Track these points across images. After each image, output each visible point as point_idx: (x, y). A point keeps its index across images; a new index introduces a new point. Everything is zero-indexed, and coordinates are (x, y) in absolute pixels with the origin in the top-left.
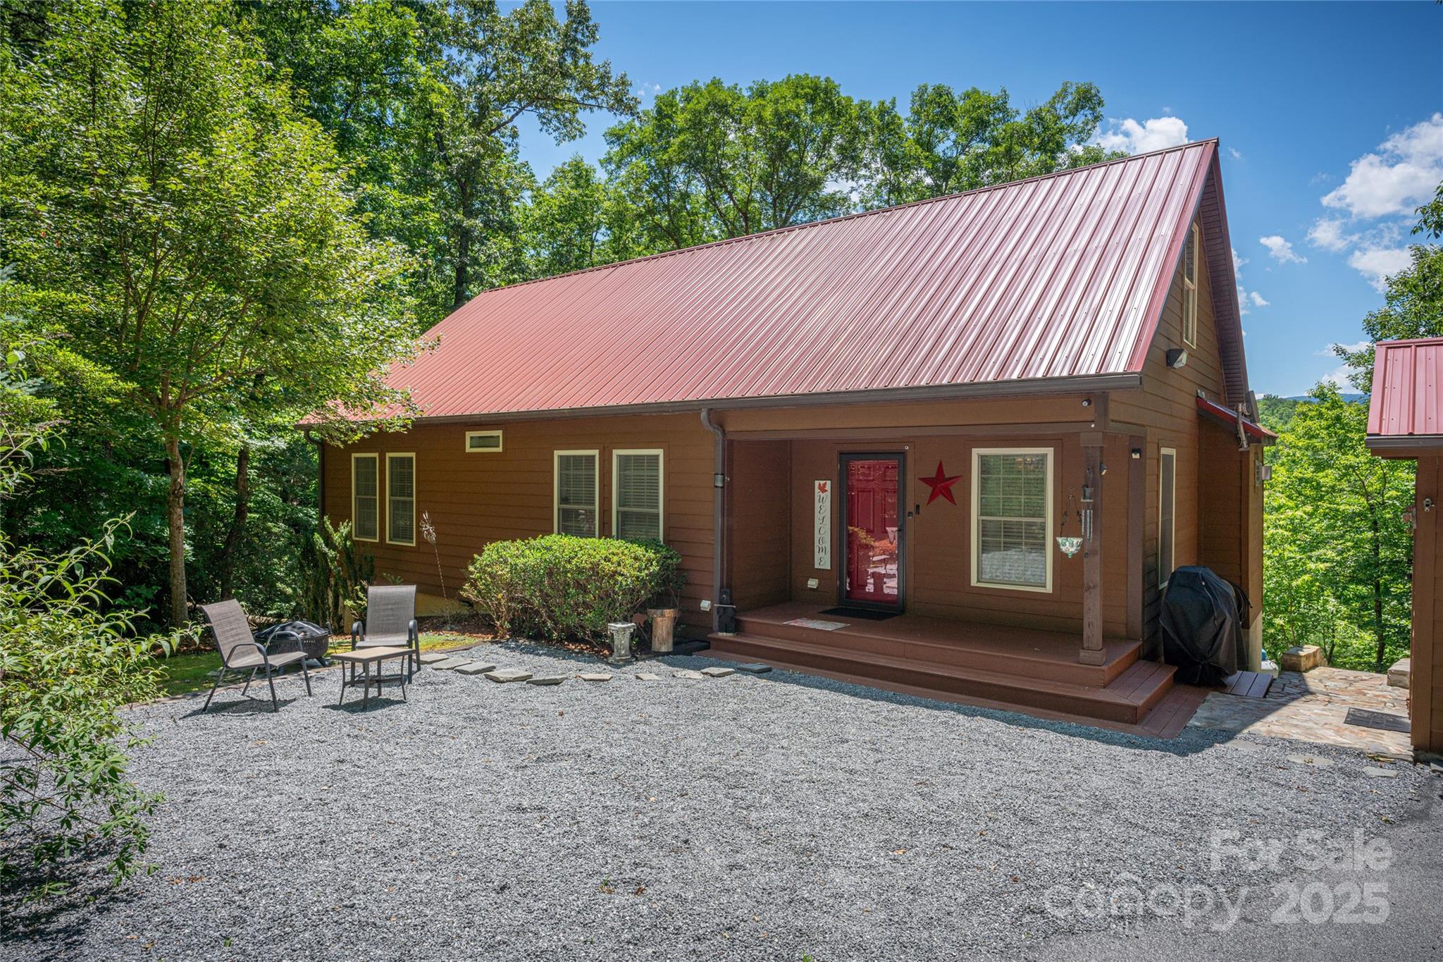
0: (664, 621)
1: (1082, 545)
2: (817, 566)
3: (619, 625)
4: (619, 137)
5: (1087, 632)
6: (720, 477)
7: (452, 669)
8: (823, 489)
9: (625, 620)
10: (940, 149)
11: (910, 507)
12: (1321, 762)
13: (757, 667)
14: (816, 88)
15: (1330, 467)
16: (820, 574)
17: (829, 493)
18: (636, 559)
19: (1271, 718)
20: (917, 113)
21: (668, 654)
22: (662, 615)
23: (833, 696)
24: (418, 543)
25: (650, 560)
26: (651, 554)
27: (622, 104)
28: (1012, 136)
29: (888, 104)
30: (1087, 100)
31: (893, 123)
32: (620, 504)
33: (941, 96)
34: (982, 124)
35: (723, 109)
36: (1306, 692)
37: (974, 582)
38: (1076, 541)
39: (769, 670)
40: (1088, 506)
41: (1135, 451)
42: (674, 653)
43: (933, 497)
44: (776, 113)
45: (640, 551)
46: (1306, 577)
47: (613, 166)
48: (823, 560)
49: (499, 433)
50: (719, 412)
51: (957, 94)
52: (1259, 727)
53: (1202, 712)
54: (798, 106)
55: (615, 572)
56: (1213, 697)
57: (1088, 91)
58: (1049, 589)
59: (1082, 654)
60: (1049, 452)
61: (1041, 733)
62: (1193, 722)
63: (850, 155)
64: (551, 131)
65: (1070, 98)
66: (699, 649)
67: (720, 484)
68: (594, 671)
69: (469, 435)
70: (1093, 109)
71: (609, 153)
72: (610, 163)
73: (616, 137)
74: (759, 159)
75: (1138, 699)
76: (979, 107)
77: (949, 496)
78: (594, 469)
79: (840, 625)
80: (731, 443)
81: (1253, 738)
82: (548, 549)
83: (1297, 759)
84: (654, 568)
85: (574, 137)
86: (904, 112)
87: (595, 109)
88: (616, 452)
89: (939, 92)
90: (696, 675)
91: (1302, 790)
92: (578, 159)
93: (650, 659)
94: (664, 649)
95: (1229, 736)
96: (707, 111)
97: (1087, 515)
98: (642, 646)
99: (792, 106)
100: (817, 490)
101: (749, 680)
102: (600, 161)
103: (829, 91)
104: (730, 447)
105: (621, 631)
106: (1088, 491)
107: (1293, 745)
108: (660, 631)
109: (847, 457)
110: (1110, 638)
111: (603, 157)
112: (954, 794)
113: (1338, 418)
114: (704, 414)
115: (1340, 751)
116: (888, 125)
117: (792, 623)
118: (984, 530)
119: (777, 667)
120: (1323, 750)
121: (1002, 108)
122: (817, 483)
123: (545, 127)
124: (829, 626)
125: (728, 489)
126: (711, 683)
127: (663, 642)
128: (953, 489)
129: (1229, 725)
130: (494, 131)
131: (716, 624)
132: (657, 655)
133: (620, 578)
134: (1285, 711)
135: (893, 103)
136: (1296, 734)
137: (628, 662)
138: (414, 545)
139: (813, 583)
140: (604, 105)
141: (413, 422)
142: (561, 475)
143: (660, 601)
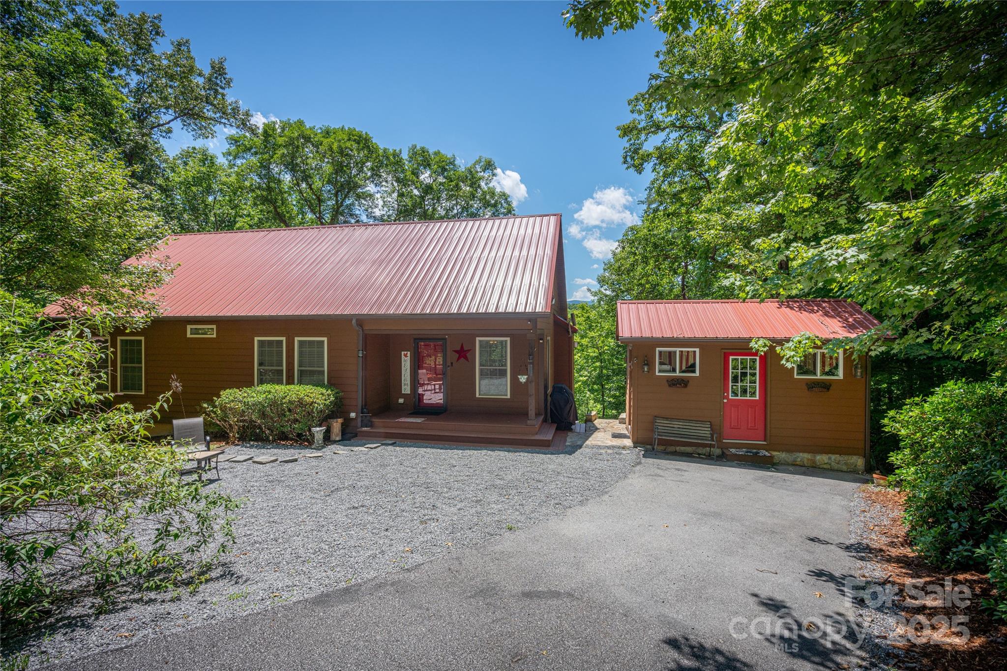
0: (337, 425)
1: (527, 379)
2: (403, 392)
3: (318, 429)
4: (236, 141)
5: (530, 413)
6: (361, 352)
7: (228, 460)
8: (406, 356)
9: (320, 426)
10: (422, 177)
11: (449, 364)
12: (609, 451)
13: (390, 442)
14: (360, 137)
15: (586, 337)
16: (404, 396)
17: (409, 358)
18: (322, 394)
19: (590, 439)
20: (410, 157)
21: (340, 441)
22: (337, 422)
23: (434, 450)
24: (146, 391)
25: (329, 395)
26: (329, 392)
27: (244, 124)
28: (458, 178)
29: (397, 151)
30: (489, 166)
31: (400, 161)
32: (300, 365)
33: (424, 152)
34: (444, 170)
35: (308, 139)
36: (597, 429)
37: (477, 395)
38: (526, 377)
39: (395, 443)
40: (530, 363)
41: (541, 339)
42: (342, 440)
43: (459, 359)
44: (340, 147)
45: (324, 391)
46: (580, 383)
47: (231, 158)
48: (406, 389)
49: (214, 327)
50: (361, 321)
51: (431, 151)
52: (588, 442)
53: (568, 440)
54: (351, 145)
55: (312, 402)
56: (570, 434)
57: (490, 162)
58: (509, 397)
59: (528, 422)
60: (508, 339)
61: (521, 454)
62: (567, 444)
63: (376, 175)
64: (189, 130)
65: (482, 163)
66: (353, 437)
67: (361, 355)
68: (309, 453)
69: (189, 327)
70: (492, 170)
71: (229, 149)
72: (230, 155)
73: (233, 140)
74: (327, 168)
75: (549, 437)
76: (443, 161)
77: (466, 358)
78: (282, 347)
79: (423, 419)
80: (366, 335)
81: (587, 446)
82: (270, 392)
83: (603, 451)
84: (332, 398)
85: (207, 138)
86: (405, 156)
87: (229, 126)
88: (296, 339)
89: (423, 150)
90: (362, 449)
91: (608, 460)
92: (205, 149)
93: (332, 444)
94: (338, 439)
95: (580, 447)
96: (298, 139)
97: (530, 367)
98: (327, 439)
99: (348, 144)
100: (403, 356)
101: (390, 448)
102: (223, 153)
103: (367, 140)
104: (366, 337)
105: (318, 432)
106: (531, 357)
107: (599, 447)
108: (335, 430)
109: (417, 340)
110: (537, 415)
111: (225, 151)
112: (510, 477)
113: (588, 317)
114: (354, 321)
115: (613, 447)
116: (399, 163)
117: (400, 420)
118: (481, 371)
119: (398, 441)
120: (609, 447)
121: (452, 163)
122: (403, 353)
123: (185, 127)
124: (419, 420)
125: (365, 357)
126: (373, 452)
127: (337, 435)
128: (468, 355)
129: (579, 443)
130: (155, 127)
131: (359, 424)
132: (335, 442)
133: (316, 405)
134: (593, 436)
135: (400, 151)
136: (600, 443)
137: (323, 447)
138: (143, 393)
139: (401, 401)
140: (233, 124)
141: (151, 320)
142: (259, 351)
143: (333, 415)
